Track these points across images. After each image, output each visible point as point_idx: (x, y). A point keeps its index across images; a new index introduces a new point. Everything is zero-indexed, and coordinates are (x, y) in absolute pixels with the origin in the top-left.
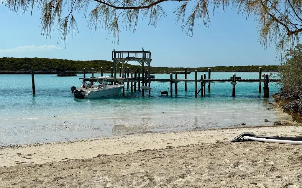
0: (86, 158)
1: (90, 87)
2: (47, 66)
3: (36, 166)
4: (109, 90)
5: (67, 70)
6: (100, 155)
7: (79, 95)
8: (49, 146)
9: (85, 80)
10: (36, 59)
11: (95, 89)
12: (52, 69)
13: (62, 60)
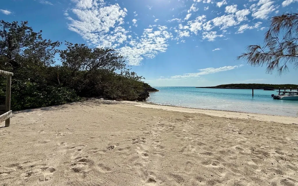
0: (284, 123)
1: (283, 95)
2: (259, 86)
3: (258, 121)
4: (296, 97)
5: (269, 88)
6: (293, 124)
7: (276, 98)
8: (261, 115)
9: (280, 92)
10: (254, 84)
11: (286, 96)
12: (261, 87)
13: (267, 85)
